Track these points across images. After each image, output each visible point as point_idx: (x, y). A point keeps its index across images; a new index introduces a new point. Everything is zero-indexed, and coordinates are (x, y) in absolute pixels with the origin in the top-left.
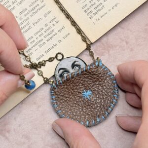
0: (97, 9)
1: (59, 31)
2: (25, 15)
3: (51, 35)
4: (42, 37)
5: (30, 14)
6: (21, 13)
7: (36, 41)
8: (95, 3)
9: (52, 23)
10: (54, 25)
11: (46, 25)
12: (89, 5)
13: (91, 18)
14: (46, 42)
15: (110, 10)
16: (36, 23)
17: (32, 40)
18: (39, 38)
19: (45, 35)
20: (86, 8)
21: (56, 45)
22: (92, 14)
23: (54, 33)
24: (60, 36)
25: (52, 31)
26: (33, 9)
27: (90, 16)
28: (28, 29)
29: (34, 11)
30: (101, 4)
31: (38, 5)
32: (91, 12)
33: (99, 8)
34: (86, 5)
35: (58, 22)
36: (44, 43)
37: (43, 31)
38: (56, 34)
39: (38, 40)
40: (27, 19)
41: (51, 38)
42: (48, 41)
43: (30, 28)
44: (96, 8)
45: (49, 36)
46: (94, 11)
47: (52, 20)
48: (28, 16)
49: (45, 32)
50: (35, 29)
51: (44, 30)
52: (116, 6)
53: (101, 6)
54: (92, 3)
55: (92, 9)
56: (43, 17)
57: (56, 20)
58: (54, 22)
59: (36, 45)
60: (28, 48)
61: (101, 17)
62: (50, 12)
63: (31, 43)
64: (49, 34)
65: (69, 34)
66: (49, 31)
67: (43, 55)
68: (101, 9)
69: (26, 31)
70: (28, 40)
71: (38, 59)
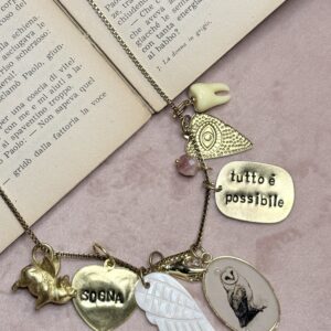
0: (164, 38)
1: (83, 89)
2: (5, 58)
3: (66, 98)
4: (45, 104)
5: (17, 53)
7: (32, 113)
8: (157, 25)
9: (66, 72)
10: (70, 76)
11: (53, 77)
12: (145, 29)
13: (150, 57)
14: (55, 114)
15: (192, 38)
16: (31, 73)
17: (23, 111)
18: (38, 105)
19: (51, 97)
20: (140, 35)
21: (77, 119)
22: (153, 49)
23: (70, 93)
24: (85, 99)
25: (67, 90)
26: (21, 44)
27: (148, 53)
28: (14, 87)
29: (25, 48)
30: (172, 25)
31: (33, 33)
32: (151, 44)
33: (169, 34)
34: (139, 30)
35: (78, 68)
36: (51, 117)
37: (46, 91)
38: (76, 95)
39: (37, 111)
40: (9, 66)
41: (65, 106)
42: (57, 111)
43: (18, 84)
44: (162, 34)
45: (61, 102)
46: (158, 42)
47: (66, 66)
48: (12, 58)
49: (52, 92)
50: (28, 87)
51: (49, 88)
52: (205, 29)
53: (172, 31)
54: (153, 24)
55: (152, 38)
56: (44, 59)
57: (74, 65)
58: (70, 70)
59: (31, 121)
60: (15, 130)
61: (174, 54)
62: (60, 47)
63: (21, 118)
64: (61, 96)
65: (104, 94)
66: (60, 91)
67: (49, 144)
68: (172, 37)
69: (9, 93)
70: (14, 113)
71: (37, 153)
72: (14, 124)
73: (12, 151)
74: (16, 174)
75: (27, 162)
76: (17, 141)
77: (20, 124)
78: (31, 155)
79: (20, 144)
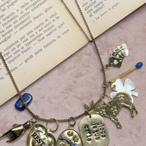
0: (98, 8)
1: (59, 27)
2: (26, 10)
3: (51, 30)
4: (42, 32)
5: (32, 8)
6: (22, 7)
7: (36, 35)
8: (95, 2)
9: (52, 19)
10: (54, 20)
11: (46, 20)
12: (90, 3)
13: (90, 16)
14: (45, 37)
15: (110, 9)
16: (37, 18)
17: (32, 34)
18: (39, 32)
19: (45, 29)
20: (87, 5)
21: (55, 40)
22: (92, 12)
23: (53, 28)
24: (59, 32)
26: (34, 4)
27: (90, 14)
28: (28, 23)
29: (36, 6)
32: (91, 10)
33: (100, 6)
34: (87, 3)
35: (58, 18)
36: (44, 38)
38: (56, 29)
39: (38, 34)
40: (28, 13)
41: (50, 33)
42: (47, 36)
43: (31, 22)
44: (97, 6)
45: (49, 31)
46: (95, 9)
47: (53, 16)
48: (29, 10)
49: (45, 27)
50: (35, 23)
51: (44, 25)
52: (116, 5)
54: (93, 1)
55: (92, 7)
57: (56, 16)
58: (54, 18)
59: (35, 39)
60: (27, 42)
61: (101, 16)
62: (51, 7)
63: (31, 37)
64: (49, 29)
65: (68, 30)
66: (49, 26)
67: (42, 50)
68: (101, 8)
69: (26, 25)
70: (28, 34)
71: (36, 53)
72: (27, 39)
73: (25, 51)
74: (26, 61)
75: (31, 57)
76: (28, 47)
77: (30, 40)
78: (33, 54)
79: (29, 49)
